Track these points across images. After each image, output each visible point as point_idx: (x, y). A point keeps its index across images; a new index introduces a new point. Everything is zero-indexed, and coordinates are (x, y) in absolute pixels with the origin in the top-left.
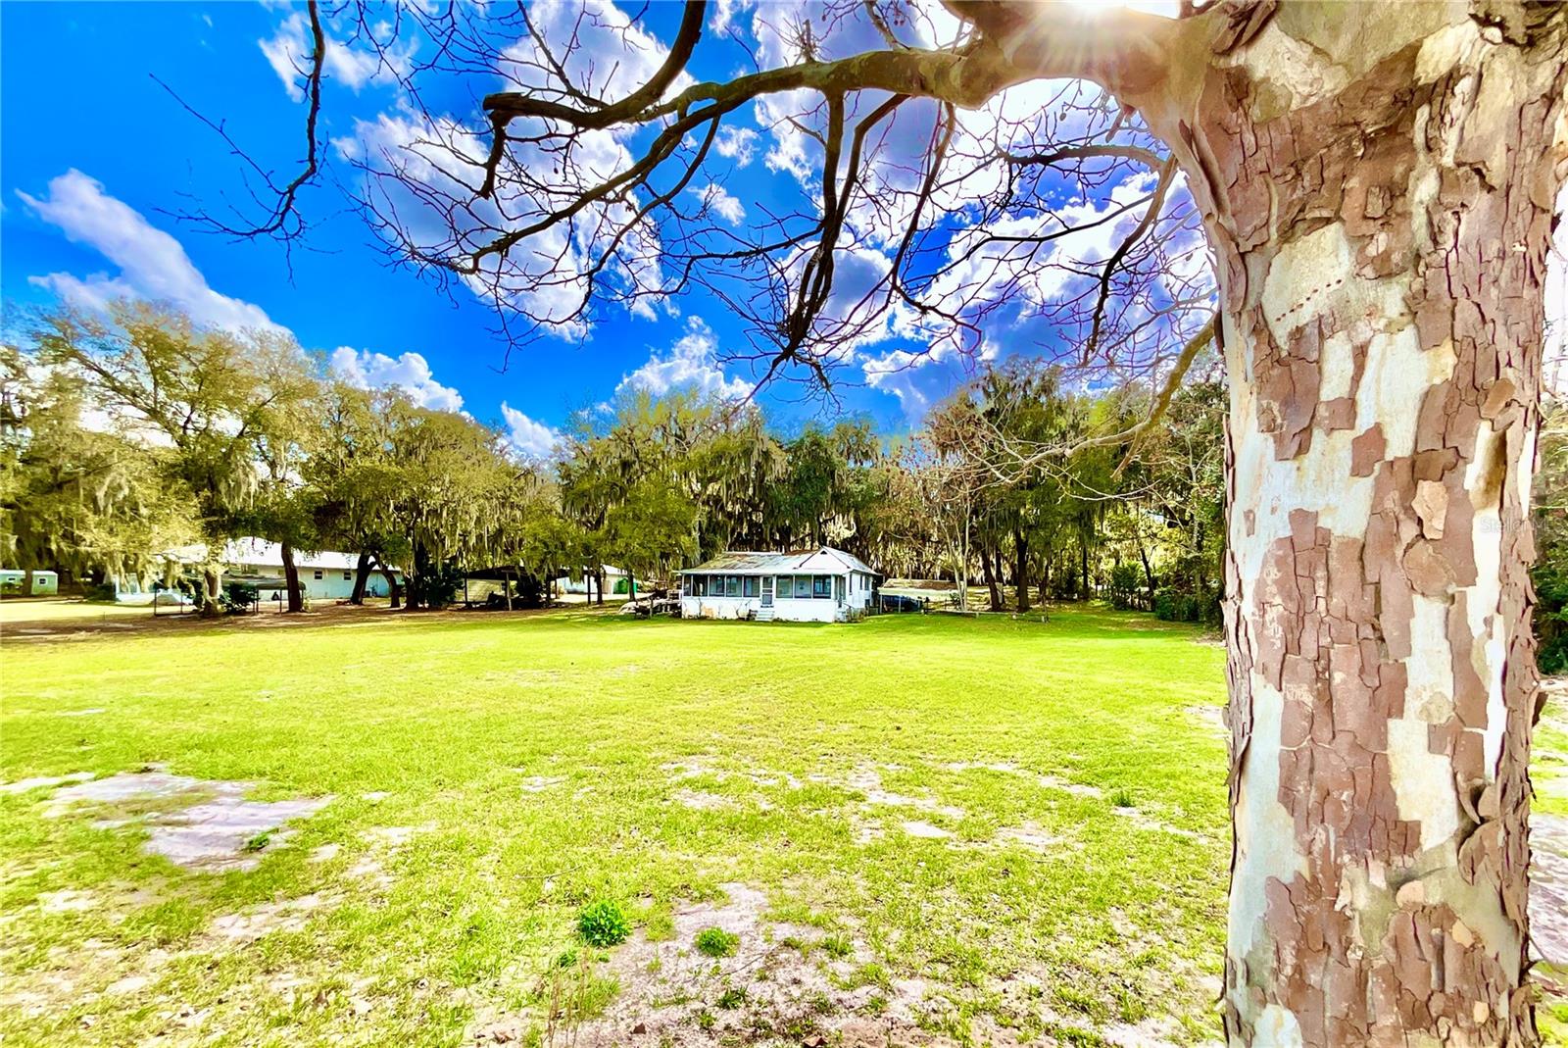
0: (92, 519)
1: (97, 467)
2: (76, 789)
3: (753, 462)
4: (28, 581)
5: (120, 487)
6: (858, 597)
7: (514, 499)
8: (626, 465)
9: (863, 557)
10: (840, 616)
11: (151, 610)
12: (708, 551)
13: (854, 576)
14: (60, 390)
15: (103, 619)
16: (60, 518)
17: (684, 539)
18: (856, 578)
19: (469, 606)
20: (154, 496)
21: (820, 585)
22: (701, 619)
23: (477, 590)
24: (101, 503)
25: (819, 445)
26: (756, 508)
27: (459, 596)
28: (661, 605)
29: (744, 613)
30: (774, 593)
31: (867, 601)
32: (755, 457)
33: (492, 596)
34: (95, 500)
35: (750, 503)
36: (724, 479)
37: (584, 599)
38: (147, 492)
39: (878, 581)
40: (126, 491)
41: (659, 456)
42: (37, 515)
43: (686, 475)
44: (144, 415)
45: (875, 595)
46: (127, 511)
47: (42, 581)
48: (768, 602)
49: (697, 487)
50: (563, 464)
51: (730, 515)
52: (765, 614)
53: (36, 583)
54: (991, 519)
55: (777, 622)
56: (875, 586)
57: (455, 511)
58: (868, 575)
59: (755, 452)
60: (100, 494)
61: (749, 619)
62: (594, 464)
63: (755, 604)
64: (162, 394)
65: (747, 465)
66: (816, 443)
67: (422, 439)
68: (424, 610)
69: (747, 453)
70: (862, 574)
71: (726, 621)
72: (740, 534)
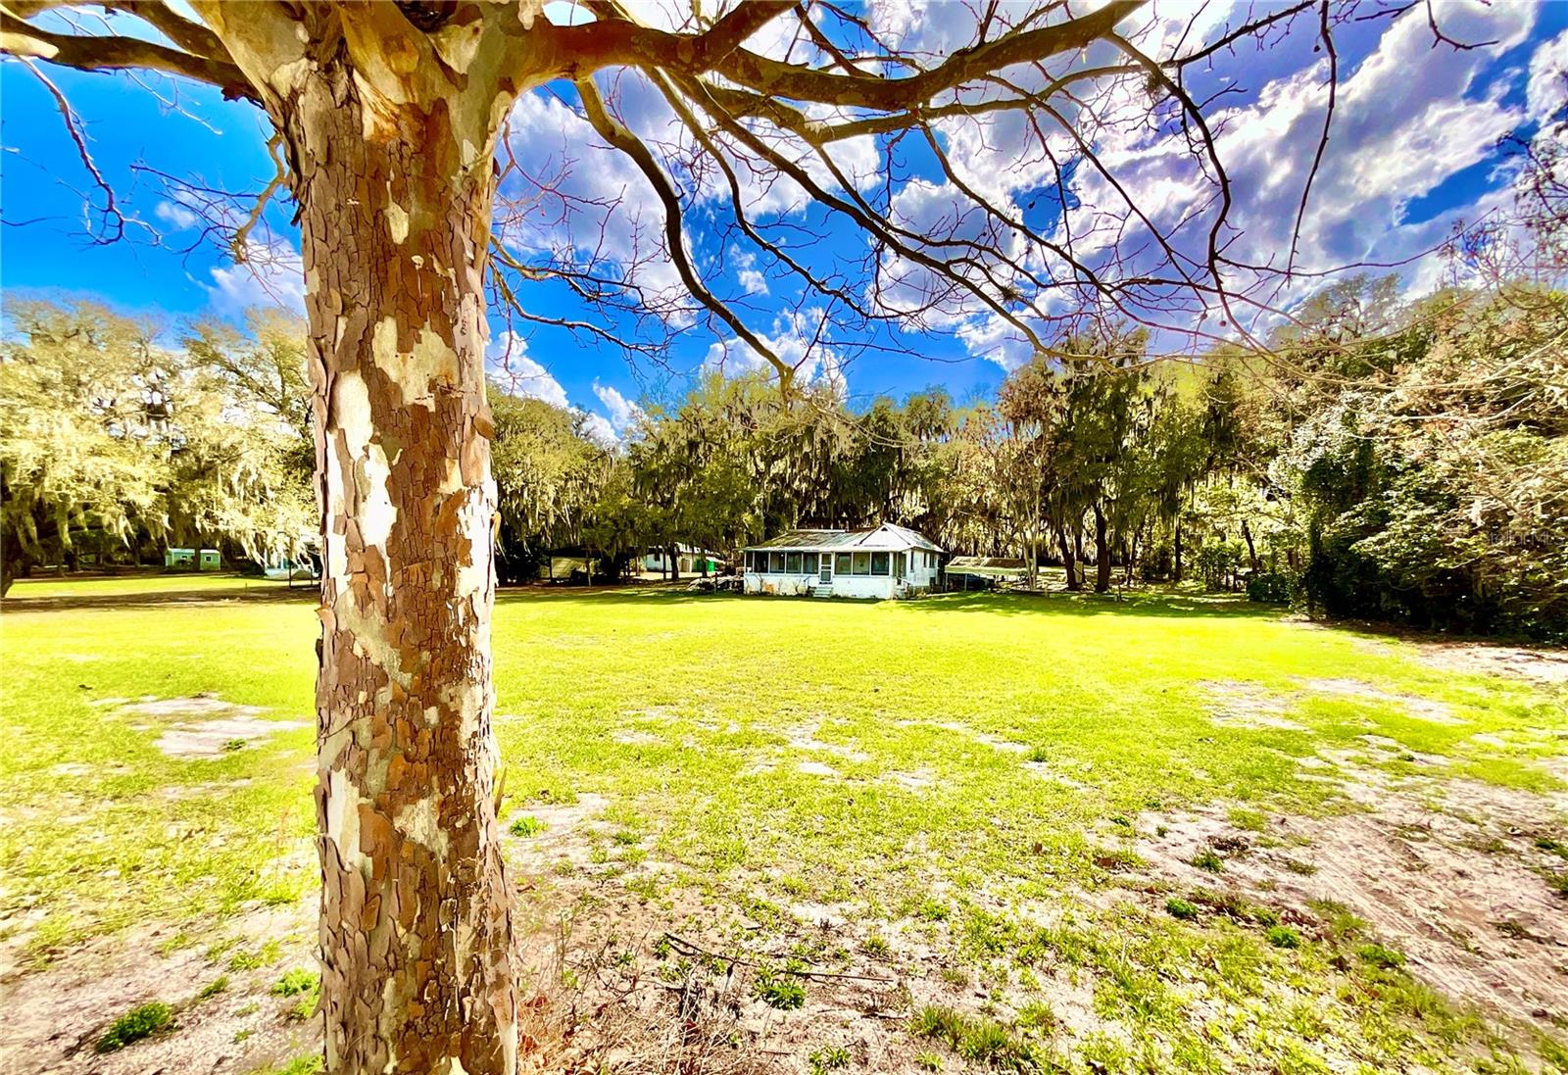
0: (228, 501)
1: (232, 456)
2: (139, 706)
3: (817, 439)
4: (197, 558)
5: (249, 474)
6: (920, 574)
7: (591, 480)
8: (693, 445)
9: (932, 535)
10: (899, 593)
11: (287, 584)
12: (771, 529)
13: (916, 554)
14: (204, 389)
15: (248, 590)
16: (203, 501)
17: (747, 517)
18: (919, 556)
19: (553, 582)
20: (279, 480)
21: (878, 563)
22: (762, 595)
23: (561, 567)
24: (236, 487)
25: (885, 421)
26: (823, 486)
27: (544, 571)
28: (728, 582)
29: (802, 589)
30: (832, 570)
31: (932, 580)
32: (819, 435)
33: (575, 573)
34: (231, 487)
35: (817, 481)
36: (787, 457)
37: (660, 576)
38: (273, 477)
39: (945, 558)
40: (254, 477)
41: (726, 436)
42: (185, 497)
43: (752, 454)
44: (274, 409)
45: (941, 573)
46: (259, 494)
47: (208, 559)
48: (826, 579)
49: (762, 466)
50: (633, 445)
51: (797, 493)
52: (824, 590)
53: (203, 560)
54: (1064, 494)
55: (836, 598)
56: (942, 564)
57: (534, 492)
58: (933, 553)
59: (819, 431)
60: (234, 479)
61: (808, 595)
62: (662, 446)
63: (814, 581)
64: (289, 390)
65: (811, 442)
66: (883, 419)
67: (506, 424)
68: (511, 585)
69: (810, 431)
70: (926, 552)
71: (785, 597)
72: (808, 512)
